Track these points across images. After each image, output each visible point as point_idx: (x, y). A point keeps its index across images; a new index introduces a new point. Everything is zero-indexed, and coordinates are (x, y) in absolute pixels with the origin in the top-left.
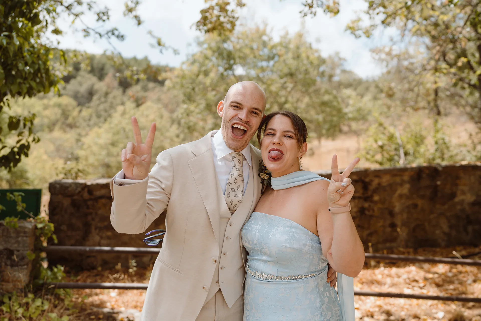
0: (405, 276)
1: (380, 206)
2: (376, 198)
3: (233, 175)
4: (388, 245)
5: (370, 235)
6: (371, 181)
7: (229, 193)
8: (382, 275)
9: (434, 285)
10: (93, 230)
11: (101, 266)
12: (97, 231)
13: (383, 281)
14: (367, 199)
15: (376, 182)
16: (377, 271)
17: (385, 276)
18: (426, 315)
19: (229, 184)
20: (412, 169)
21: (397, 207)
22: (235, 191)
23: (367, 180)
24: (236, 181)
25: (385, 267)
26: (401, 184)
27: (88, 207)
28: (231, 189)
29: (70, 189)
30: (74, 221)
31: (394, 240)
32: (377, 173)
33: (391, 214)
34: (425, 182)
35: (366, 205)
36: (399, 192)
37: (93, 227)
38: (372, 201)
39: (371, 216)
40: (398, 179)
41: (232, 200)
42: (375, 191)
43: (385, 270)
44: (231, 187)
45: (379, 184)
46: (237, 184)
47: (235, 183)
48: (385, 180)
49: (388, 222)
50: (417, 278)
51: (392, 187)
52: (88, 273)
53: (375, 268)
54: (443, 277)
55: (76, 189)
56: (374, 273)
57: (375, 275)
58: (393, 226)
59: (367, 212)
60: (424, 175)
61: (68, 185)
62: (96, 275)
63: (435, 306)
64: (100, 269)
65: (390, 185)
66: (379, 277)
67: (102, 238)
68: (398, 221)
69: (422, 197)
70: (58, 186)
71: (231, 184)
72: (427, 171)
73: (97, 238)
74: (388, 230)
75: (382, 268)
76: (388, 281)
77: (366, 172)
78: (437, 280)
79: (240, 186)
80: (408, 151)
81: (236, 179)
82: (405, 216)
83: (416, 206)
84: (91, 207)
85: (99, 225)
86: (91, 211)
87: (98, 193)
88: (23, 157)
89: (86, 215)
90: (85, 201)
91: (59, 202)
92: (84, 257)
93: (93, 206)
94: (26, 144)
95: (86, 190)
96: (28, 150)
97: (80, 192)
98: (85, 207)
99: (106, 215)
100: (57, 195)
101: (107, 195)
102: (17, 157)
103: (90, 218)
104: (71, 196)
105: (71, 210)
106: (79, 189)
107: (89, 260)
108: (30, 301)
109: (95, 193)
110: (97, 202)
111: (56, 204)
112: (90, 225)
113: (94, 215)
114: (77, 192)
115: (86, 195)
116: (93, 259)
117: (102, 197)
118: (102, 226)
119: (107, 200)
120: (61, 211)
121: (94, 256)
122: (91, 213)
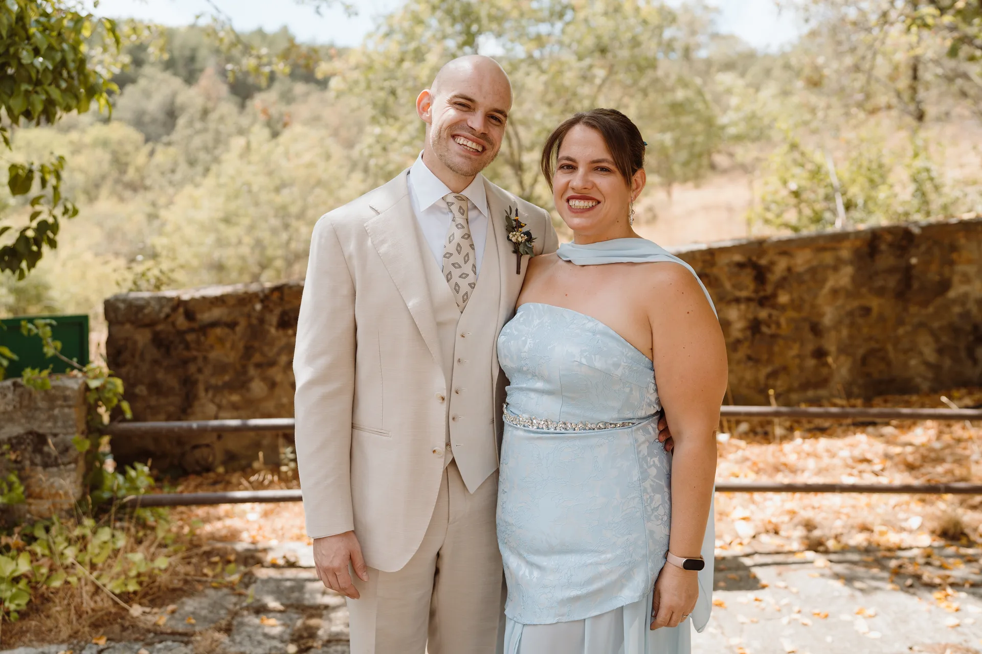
0: (845, 453)
1: (791, 314)
2: (783, 298)
3: (452, 238)
4: (810, 393)
5: (774, 375)
6: (772, 263)
7: (450, 273)
8: (799, 453)
9: (902, 467)
10: (202, 393)
11: (224, 463)
12: (210, 394)
13: (800, 464)
14: (764, 301)
15: (782, 265)
16: (787, 447)
17: (803, 455)
18: (885, 523)
19: (448, 255)
20: (858, 234)
21: (829, 316)
22: (460, 267)
23: (763, 262)
24: (459, 248)
25: (804, 438)
26: (836, 269)
27: (187, 347)
28: (453, 264)
29: (146, 311)
30: (160, 375)
31: (823, 382)
32: (785, 248)
33: (816, 330)
34: (886, 260)
35: (763, 314)
36: (830, 284)
37: (201, 388)
38: (774, 306)
39: (774, 337)
40: (828, 258)
41: (456, 284)
42: (782, 283)
43: (803, 443)
44: (453, 260)
45: (789, 269)
46: (463, 253)
47: (459, 253)
48: (802, 260)
49: (810, 347)
50: (869, 456)
51: (816, 274)
52: (199, 480)
53: (784, 442)
54: (923, 451)
55: (160, 311)
56: (781, 450)
57: (785, 455)
58: (820, 354)
59: (765, 329)
60: (883, 247)
61: (142, 303)
62: (215, 483)
63: (904, 507)
64: (221, 470)
65: (813, 271)
66: (792, 458)
67: (220, 407)
68: (831, 345)
69: (880, 292)
70: (122, 306)
71: (451, 254)
72: (889, 238)
73: (212, 408)
74: (811, 363)
75: (798, 441)
76: (811, 463)
77: (759, 246)
78: (910, 459)
79: (468, 257)
80: (853, 200)
81: (459, 245)
82: (845, 332)
83: (867, 311)
84: (193, 345)
85: (213, 381)
86: (195, 353)
87: (206, 317)
88: (45, 249)
89: (185, 362)
90: (181, 333)
91: (127, 339)
92: (187, 448)
93: (198, 342)
94: (51, 220)
95: (181, 310)
96: (55, 233)
97: (168, 316)
98: (181, 346)
99: (226, 360)
100: (122, 323)
101: (226, 319)
102: (35, 248)
103: (192, 368)
104: (151, 324)
105: (153, 353)
106: (167, 310)
107: (198, 453)
108: (88, 532)
109: (199, 316)
110: (205, 335)
111: (121, 343)
112: (195, 383)
113: (200, 362)
114: (162, 315)
115: (181, 321)
116: (205, 451)
117: (214, 324)
118: (220, 383)
119: (227, 330)
120: (133, 356)
121: (208, 446)
122: (195, 359)
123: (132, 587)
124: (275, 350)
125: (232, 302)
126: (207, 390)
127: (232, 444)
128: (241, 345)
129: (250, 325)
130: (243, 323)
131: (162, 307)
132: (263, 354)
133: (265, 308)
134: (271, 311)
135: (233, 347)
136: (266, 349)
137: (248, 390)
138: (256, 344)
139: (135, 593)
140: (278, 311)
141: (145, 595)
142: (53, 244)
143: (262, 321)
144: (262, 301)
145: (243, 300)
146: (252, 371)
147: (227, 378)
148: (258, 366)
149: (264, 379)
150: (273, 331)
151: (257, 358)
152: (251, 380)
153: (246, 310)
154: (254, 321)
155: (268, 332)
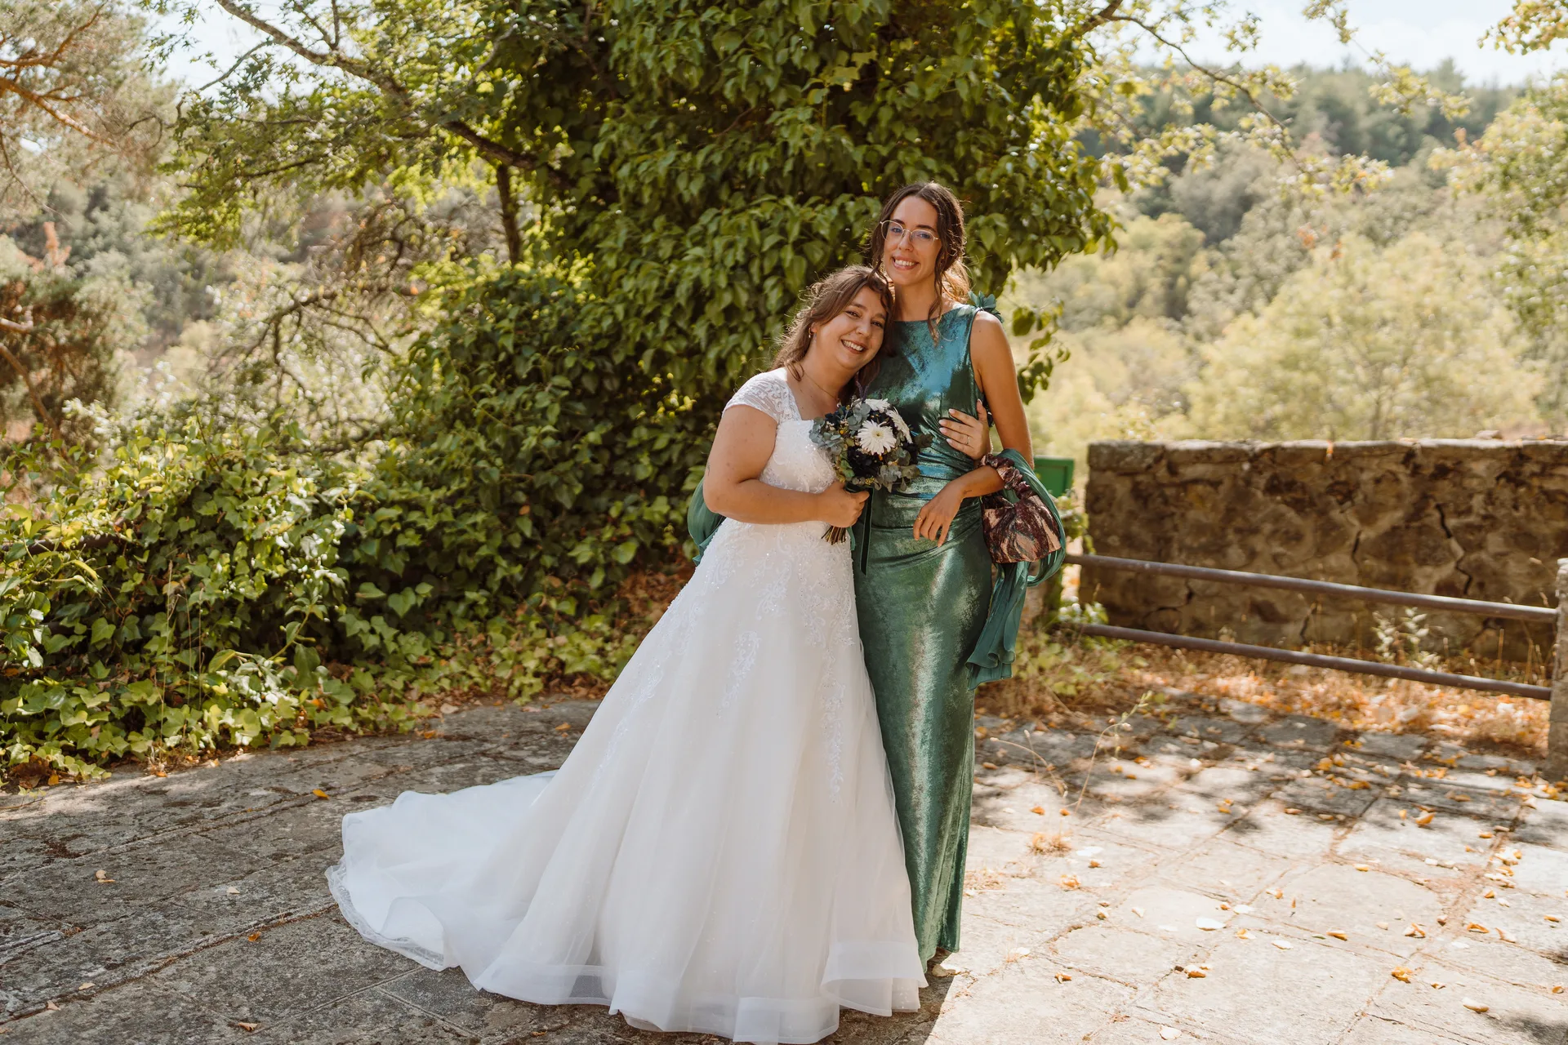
10: (1176, 553)
11: (1190, 631)
12: (1183, 556)
27: (1166, 502)
29: (1128, 459)
30: (1135, 528)
37: (1175, 546)
55: (1142, 461)
61: (1125, 448)
70: (1105, 451)
84: (1171, 501)
85: (1188, 541)
86: (1173, 509)
87: (1190, 472)
88: (1038, 389)
89: (1161, 517)
90: (1160, 486)
91: (1107, 486)
92: (1153, 608)
93: (1177, 498)
94: (1046, 363)
95: (1164, 462)
96: (1048, 374)
97: (1149, 467)
98: (1160, 500)
99: (1204, 520)
100: (1104, 470)
101: (1208, 476)
102: (1028, 387)
103: (1168, 524)
104: (1131, 474)
105: (1129, 504)
106: (1149, 460)
107: (1164, 616)
108: (1042, 644)
109: (1182, 470)
110: (1185, 490)
111: (1100, 489)
112: (1168, 541)
113: (1177, 520)
114: (1144, 465)
115: (1162, 472)
116: (1172, 615)
117: (1196, 481)
118: (1195, 545)
119: (1209, 489)
120: (1110, 505)
121: (1174, 609)
122: (1173, 514)
123: (1071, 691)
124: (1260, 516)
125: (1218, 458)
126: (1180, 550)
127: (1199, 610)
128: (1222, 506)
129: (1235, 486)
130: (1227, 483)
131: (1144, 456)
132: (1246, 520)
133: (1254, 468)
134: (1260, 473)
135: (1214, 508)
136: (1249, 514)
137: (1225, 556)
138: (1239, 507)
139: (1072, 698)
140: (1267, 474)
141: (1080, 703)
142: (1045, 385)
143: (1248, 483)
144: (1251, 461)
145: (1231, 457)
146: (1231, 536)
147: (1203, 540)
148: (1238, 531)
149: (1243, 546)
150: (1259, 494)
151: (1239, 522)
152: (1228, 545)
153: (1232, 468)
154: (1241, 483)
155: (1254, 495)
